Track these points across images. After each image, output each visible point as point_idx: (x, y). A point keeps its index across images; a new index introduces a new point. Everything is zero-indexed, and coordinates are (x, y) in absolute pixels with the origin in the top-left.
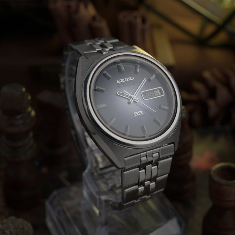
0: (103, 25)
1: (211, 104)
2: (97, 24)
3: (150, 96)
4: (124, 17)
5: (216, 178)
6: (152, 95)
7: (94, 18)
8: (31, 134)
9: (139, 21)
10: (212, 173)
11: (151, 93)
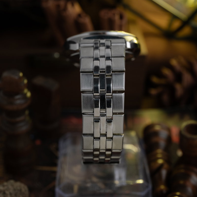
7: (79, 16)
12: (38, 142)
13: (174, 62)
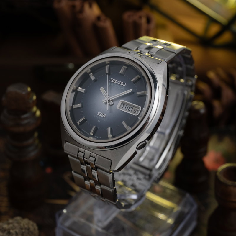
3: (127, 109)
4: (129, 17)
6: (129, 108)
7: (98, 18)
8: (36, 135)
9: (144, 21)
10: (218, 174)
11: (130, 107)
12: (49, 170)
13: (211, 75)
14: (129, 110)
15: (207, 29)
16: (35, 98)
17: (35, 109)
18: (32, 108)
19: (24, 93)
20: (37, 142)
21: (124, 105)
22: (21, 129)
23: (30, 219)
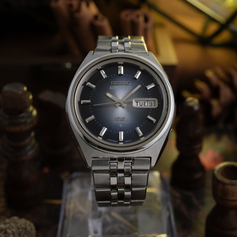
0: (105, 24)
1: (215, 103)
2: (98, 23)
4: (126, 16)
5: (220, 177)
6: (144, 104)
7: (96, 17)
9: (141, 20)
10: (216, 172)
11: (144, 102)
12: (46, 170)
14: (145, 105)
15: (205, 28)
16: (31, 97)
17: (31, 108)
18: (29, 107)
19: (20, 92)
20: (34, 141)
21: (137, 102)
22: (18, 129)
23: (27, 219)
